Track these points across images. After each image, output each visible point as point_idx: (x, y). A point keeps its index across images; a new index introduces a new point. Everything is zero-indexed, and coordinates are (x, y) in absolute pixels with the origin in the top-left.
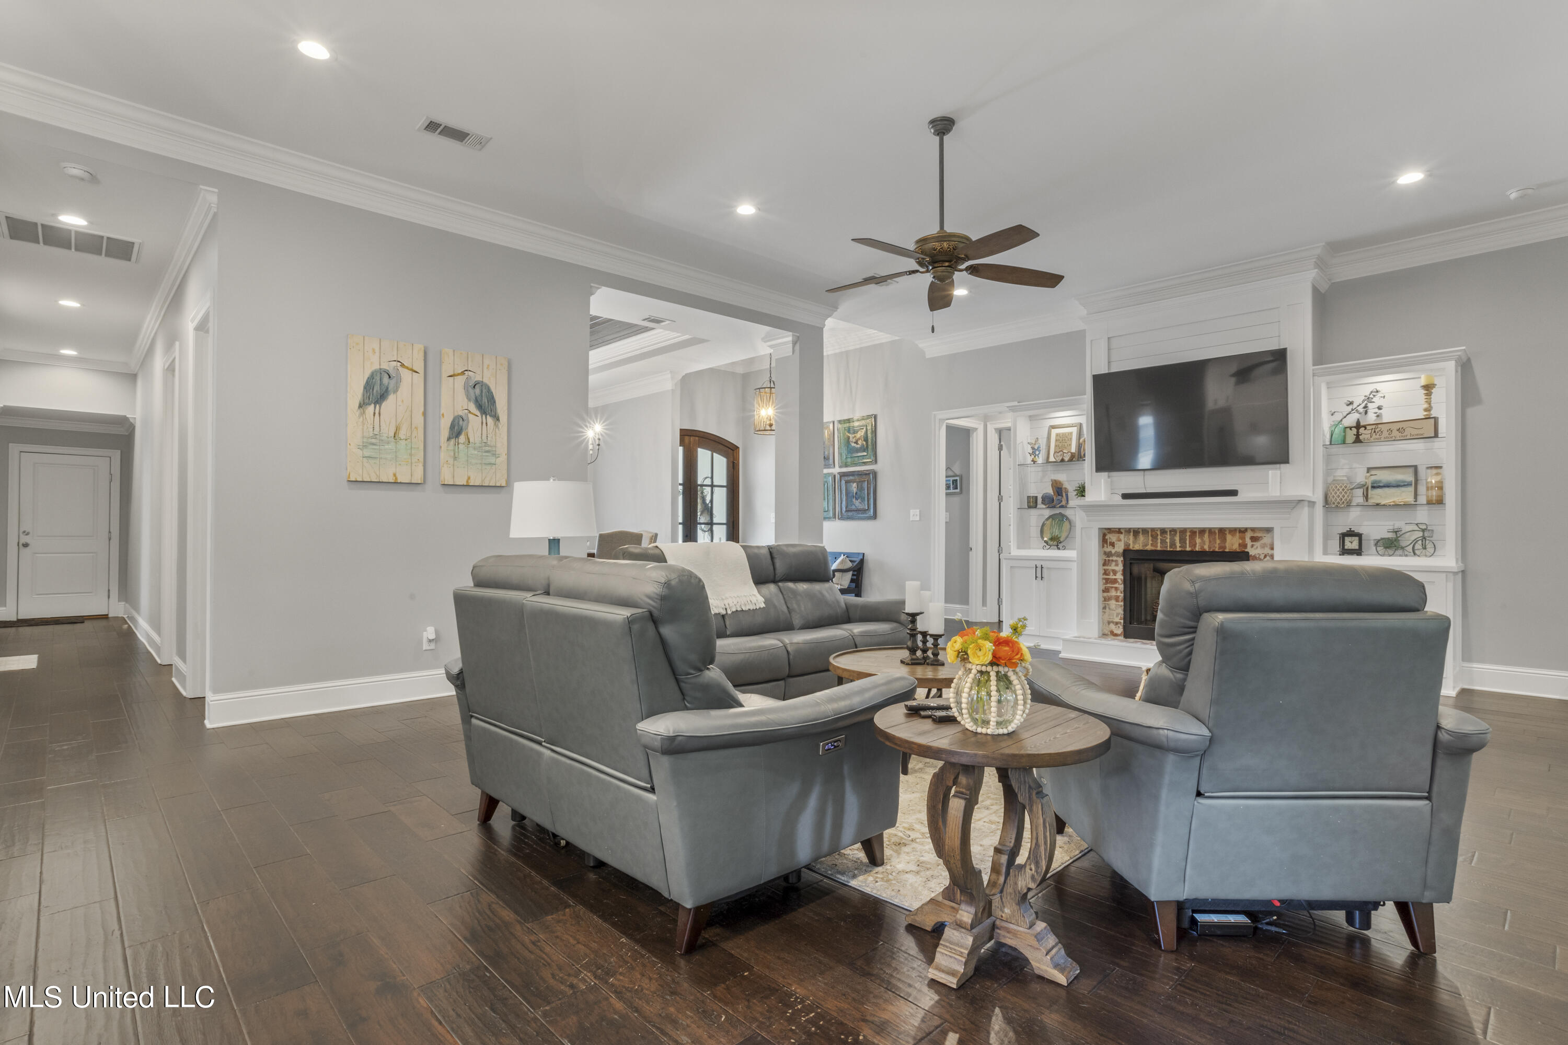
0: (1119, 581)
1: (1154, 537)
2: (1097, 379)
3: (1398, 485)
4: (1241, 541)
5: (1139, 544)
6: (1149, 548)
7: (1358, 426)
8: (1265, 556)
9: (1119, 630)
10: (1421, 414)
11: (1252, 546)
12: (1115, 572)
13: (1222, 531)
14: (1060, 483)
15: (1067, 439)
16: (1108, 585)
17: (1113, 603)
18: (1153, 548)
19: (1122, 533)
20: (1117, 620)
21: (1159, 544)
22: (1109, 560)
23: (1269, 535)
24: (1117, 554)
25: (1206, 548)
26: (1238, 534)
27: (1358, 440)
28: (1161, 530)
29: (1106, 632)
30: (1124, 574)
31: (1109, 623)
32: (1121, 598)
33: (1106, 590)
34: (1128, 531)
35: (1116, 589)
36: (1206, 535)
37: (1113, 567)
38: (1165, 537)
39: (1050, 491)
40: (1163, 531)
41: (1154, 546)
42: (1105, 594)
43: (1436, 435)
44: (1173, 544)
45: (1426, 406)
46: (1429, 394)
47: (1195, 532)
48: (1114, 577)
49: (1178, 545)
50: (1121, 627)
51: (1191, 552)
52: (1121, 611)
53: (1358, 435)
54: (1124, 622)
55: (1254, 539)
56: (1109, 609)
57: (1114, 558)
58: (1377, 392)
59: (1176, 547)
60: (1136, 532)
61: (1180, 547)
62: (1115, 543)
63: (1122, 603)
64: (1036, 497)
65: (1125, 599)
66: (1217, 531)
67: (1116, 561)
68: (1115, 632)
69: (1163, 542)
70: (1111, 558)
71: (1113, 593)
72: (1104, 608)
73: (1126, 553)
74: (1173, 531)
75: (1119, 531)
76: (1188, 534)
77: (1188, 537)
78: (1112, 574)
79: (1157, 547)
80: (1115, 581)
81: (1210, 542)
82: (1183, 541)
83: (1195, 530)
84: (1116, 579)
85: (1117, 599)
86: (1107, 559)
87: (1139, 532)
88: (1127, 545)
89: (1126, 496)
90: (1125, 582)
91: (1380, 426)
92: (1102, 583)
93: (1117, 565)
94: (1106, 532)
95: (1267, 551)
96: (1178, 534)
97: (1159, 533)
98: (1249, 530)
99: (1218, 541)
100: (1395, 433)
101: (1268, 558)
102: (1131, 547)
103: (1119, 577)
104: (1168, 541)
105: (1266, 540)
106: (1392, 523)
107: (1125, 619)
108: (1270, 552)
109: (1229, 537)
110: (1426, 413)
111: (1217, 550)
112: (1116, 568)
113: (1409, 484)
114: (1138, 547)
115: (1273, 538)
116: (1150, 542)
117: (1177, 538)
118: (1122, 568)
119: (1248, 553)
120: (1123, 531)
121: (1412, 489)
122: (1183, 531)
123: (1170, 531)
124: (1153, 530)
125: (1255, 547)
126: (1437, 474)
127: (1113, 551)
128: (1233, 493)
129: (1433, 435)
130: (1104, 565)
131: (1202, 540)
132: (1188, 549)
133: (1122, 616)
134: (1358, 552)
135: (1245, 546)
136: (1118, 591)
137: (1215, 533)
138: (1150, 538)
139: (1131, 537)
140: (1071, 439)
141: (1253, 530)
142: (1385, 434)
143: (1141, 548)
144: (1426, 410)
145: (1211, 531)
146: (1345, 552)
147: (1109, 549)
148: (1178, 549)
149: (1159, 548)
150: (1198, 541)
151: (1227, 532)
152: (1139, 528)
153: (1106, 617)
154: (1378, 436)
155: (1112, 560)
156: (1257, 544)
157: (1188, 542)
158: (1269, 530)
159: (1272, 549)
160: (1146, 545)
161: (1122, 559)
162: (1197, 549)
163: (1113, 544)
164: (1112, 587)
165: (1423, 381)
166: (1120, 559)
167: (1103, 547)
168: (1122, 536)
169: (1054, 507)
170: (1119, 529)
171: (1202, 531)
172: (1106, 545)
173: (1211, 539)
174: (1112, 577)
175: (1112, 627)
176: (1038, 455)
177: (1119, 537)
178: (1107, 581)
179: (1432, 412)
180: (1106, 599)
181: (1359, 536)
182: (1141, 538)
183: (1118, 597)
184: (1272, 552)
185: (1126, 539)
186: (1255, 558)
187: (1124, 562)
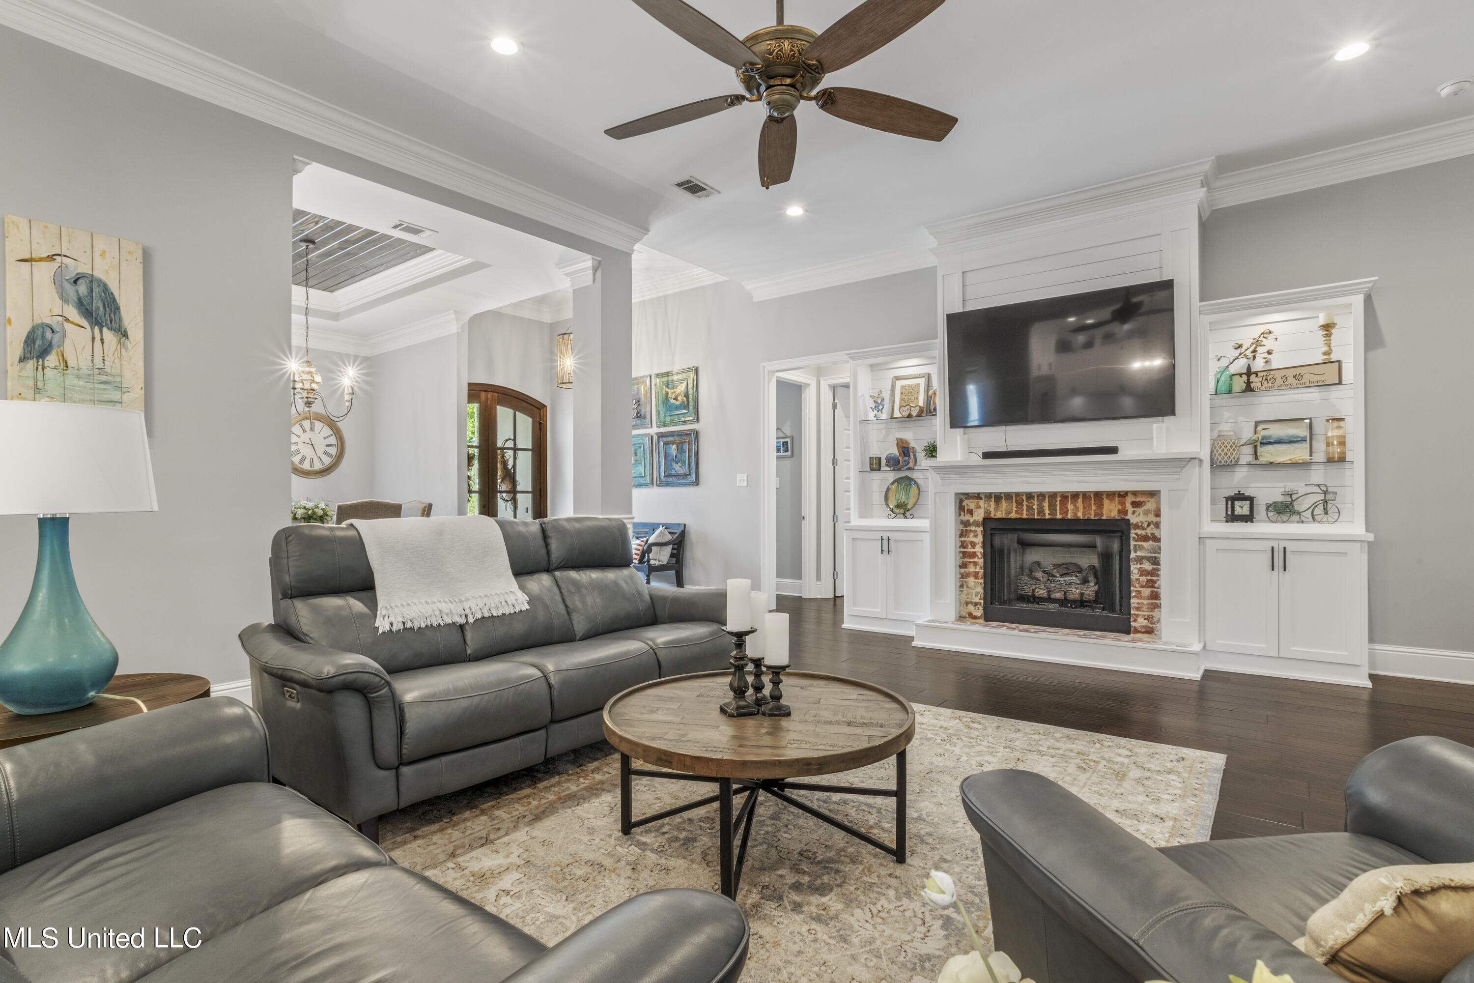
0: (979, 554)
1: (1019, 504)
2: (952, 319)
3: (1290, 441)
4: (1120, 507)
5: (1002, 511)
6: (1013, 515)
7: (1249, 373)
8: (1149, 525)
9: (979, 612)
10: (1320, 358)
11: (1134, 513)
13: (1098, 495)
14: (906, 442)
15: (913, 392)
16: (966, 560)
17: (971, 580)
18: (1018, 516)
19: (981, 499)
20: (976, 600)
21: (1025, 512)
22: (966, 530)
23: (1152, 500)
24: (976, 524)
25: (1080, 515)
26: (1117, 499)
27: (1248, 389)
28: (1026, 495)
29: (964, 614)
30: (984, 547)
31: (967, 603)
32: (980, 574)
33: (964, 566)
34: (989, 496)
35: (975, 564)
36: (1080, 500)
37: (971, 538)
38: (1032, 503)
39: (895, 451)
40: (1030, 496)
41: (1019, 514)
42: (963, 570)
43: (1340, 383)
44: (1041, 511)
45: (1325, 349)
46: (1328, 335)
47: (1067, 497)
48: (973, 550)
49: (1047, 512)
50: (981, 608)
51: (1063, 520)
52: (980, 589)
53: (1249, 383)
54: (984, 603)
55: (1136, 505)
56: (968, 587)
57: (973, 528)
58: (1270, 332)
59: (1044, 514)
60: (998, 498)
61: (1049, 514)
62: (974, 510)
63: (982, 581)
64: (880, 458)
65: (985, 576)
66: (1092, 496)
67: (975, 532)
68: (975, 614)
69: (1030, 508)
70: (969, 529)
71: (971, 569)
72: (962, 586)
73: (987, 521)
74: (1041, 496)
75: (978, 496)
76: (1059, 499)
77: (1058, 503)
78: (970, 546)
79: (1022, 514)
80: (974, 555)
81: (1084, 508)
82: (1052, 507)
83: (1067, 494)
84: (974, 553)
85: (976, 575)
86: (964, 529)
87: (1002, 497)
88: (987, 512)
89: (987, 455)
90: (984, 555)
91: (1272, 372)
92: (958, 558)
93: (976, 536)
94: (963, 497)
95: (1152, 517)
96: (1047, 499)
97: (1024, 498)
98: (1130, 494)
99: (1094, 508)
100: (1291, 380)
101: (1152, 526)
102: (992, 515)
103: (979, 549)
104: (1035, 507)
105: (1150, 505)
106: (1282, 485)
107: (985, 599)
108: (1155, 519)
109: (1106, 502)
110: (1325, 357)
111: (1092, 517)
112: (975, 540)
113: (1303, 440)
114: (1000, 515)
115: (1158, 502)
116: (1015, 509)
117: (1046, 505)
118: (982, 540)
119: (1129, 520)
120: (983, 497)
121: (1306, 445)
122: (1053, 496)
123: (1038, 496)
124: (1018, 494)
125: (1137, 514)
126: (1339, 427)
127: (972, 520)
128: (1113, 450)
129: (1337, 382)
130: (961, 536)
131: (1075, 505)
132: (1059, 516)
133: (982, 596)
134: (1248, 518)
135: (1126, 512)
136: (978, 565)
137: (1090, 498)
138: (1014, 504)
139: (992, 503)
140: (918, 391)
141: (1135, 493)
142: (1279, 381)
143: (1004, 516)
144: (1325, 354)
145: (1085, 495)
146: (1233, 518)
147: (967, 517)
148: (1047, 517)
149: (1025, 516)
150: (1070, 507)
151: (1104, 497)
152: (1001, 493)
153: (964, 597)
154: (1270, 385)
155: (971, 531)
156: (1140, 510)
157: (1058, 508)
158: (1153, 494)
159: (1158, 515)
160: (1010, 513)
161: (982, 529)
162: (1069, 516)
163: (971, 512)
164: (970, 562)
165: (1322, 320)
166: (980, 529)
167: (960, 515)
168: (981, 503)
169: (900, 469)
170: (979, 494)
171: (1075, 496)
172: (962, 513)
173: (1086, 505)
174: (970, 549)
175: (971, 608)
176: (881, 410)
177: (978, 503)
178: (965, 554)
179: (1332, 356)
180: (964, 576)
181: (1251, 499)
182: (1004, 504)
183: (977, 573)
184: (1157, 519)
185: (986, 506)
186: (1137, 526)
187: (984, 534)
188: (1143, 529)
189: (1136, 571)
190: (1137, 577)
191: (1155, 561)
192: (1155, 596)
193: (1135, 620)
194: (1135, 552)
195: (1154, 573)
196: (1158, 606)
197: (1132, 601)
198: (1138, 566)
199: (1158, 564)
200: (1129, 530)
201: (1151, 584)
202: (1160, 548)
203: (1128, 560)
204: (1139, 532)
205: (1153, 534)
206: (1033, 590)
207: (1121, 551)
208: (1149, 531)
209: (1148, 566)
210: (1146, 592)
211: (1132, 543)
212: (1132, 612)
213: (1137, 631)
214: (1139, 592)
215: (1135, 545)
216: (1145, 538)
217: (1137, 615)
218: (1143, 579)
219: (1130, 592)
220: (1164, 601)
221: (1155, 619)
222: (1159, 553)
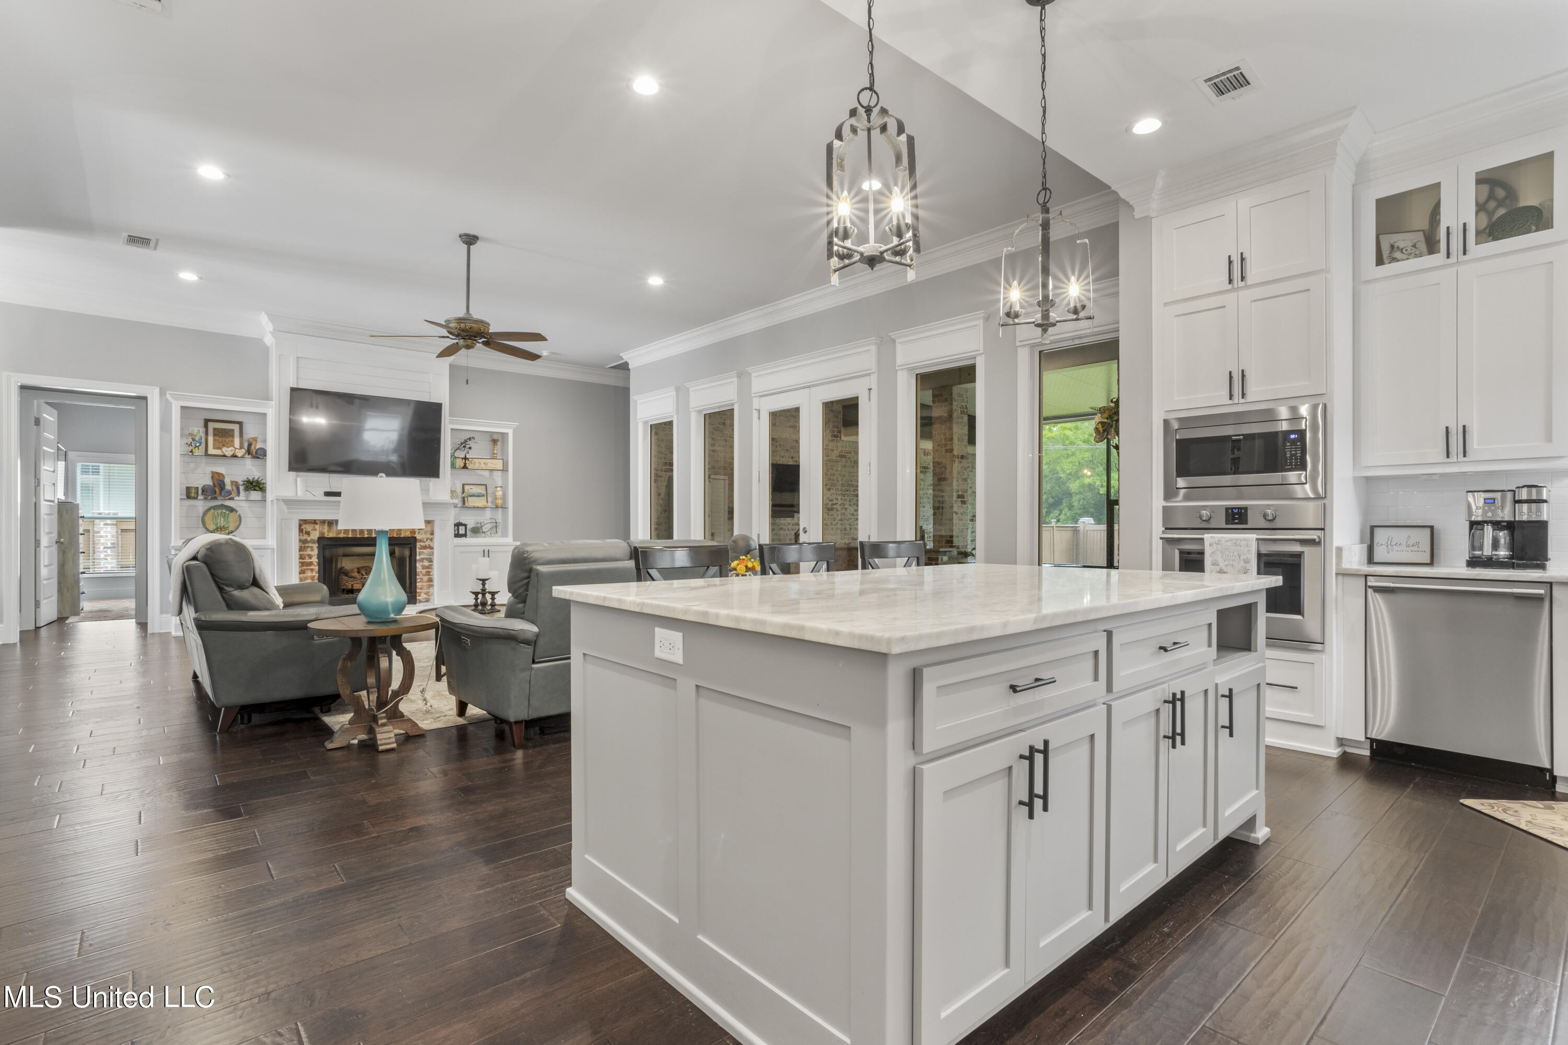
0: (315, 563)
2: (295, 391)
3: (478, 496)
5: (332, 532)
6: (341, 535)
8: (427, 540)
11: (419, 533)
12: (310, 557)
14: (220, 476)
16: (304, 567)
18: (345, 536)
19: (317, 524)
22: (305, 547)
23: (429, 525)
24: (312, 541)
27: (465, 467)
30: (318, 558)
33: (302, 572)
34: (323, 522)
35: (312, 570)
37: (309, 552)
39: (209, 482)
42: (302, 575)
46: (495, 445)
48: (310, 560)
53: (465, 464)
57: (310, 545)
59: (364, 535)
60: (329, 523)
62: (311, 532)
67: (312, 547)
70: (306, 545)
71: (309, 574)
73: (321, 539)
75: (314, 522)
78: (307, 558)
80: (311, 564)
84: (311, 562)
85: (312, 578)
86: (303, 545)
87: (332, 523)
88: (322, 533)
89: (329, 494)
90: (319, 564)
91: (474, 459)
92: (298, 566)
93: (312, 550)
94: (302, 522)
95: (429, 536)
100: (483, 465)
101: (429, 540)
102: (326, 535)
103: (315, 560)
105: (428, 528)
106: (474, 518)
111: (395, 536)
112: (312, 553)
113: (483, 495)
114: (331, 535)
115: (433, 527)
118: (317, 553)
119: (416, 537)
120: (317, 522)
121: (485, 498)
125: (421, 534)
126: (500, 491)
127: (309, 539)
129: (502, 469)
130: (300, 550)
134: (465, 535)
135: (414, 533)
136: (314, 571)
139: (326, 527)
142: (477, 465)
143: (335, 536)
146: (457, 535)
147: (305, 537)
148: (366, 536)
152: (332, 520)
154: (473, 466)
155: (308, 547)
156: (423, 531)
158: (429, 522)
159: (432, 534)
160: (339, 533)
161: (317, 545)
163: (308, 533)
164: (308, 569)
166: (315, 546)
167: (299, 535)
168: (317, 527)
169: (216, 498)
170: (315, 520)
172: (301, 534)
174: (307, 560)
176: (198, 447)
177: (314, 527)
178: (302, 564)
181: (465, 525)
182: (335, 528)
183: (314, 576)
184: (432, 536)
185: (321, 529)
186: (420, 541)
187: (318, 547)
188: (425, 542)
189: (420, 567)
190: (421, 570)
191: (430, 560)
192: (431, 580)
193: (420, 596)
194: (420, 555)
195: (430, 567)
196: (432, 586)
197: (417, 584)
198: (421, 564)
199: (432, 562)
200: (416, 542)
201: (428, 573)
202: (433, 553)
203: (416, 561)
204: (422, 544)
205: (429, 545)
206: (352, 585)
207: (411, 555)
208: (427, 543)
209: (426, 563)
210: (426, 578)
211: (418, 551)
212: (418, 591)
213: (420, 602)
214: (422, 579)
215: (419, 552)
216: (425, 547)
217: (421, 592)
218: (424, 571)
219: (416, 579)
220: (436, 583)
221: (430, 593)
222: (433, 556)
